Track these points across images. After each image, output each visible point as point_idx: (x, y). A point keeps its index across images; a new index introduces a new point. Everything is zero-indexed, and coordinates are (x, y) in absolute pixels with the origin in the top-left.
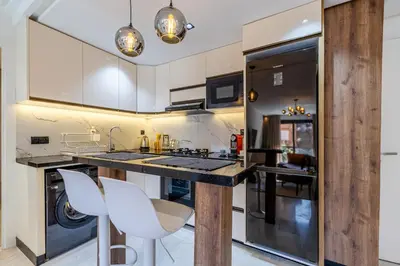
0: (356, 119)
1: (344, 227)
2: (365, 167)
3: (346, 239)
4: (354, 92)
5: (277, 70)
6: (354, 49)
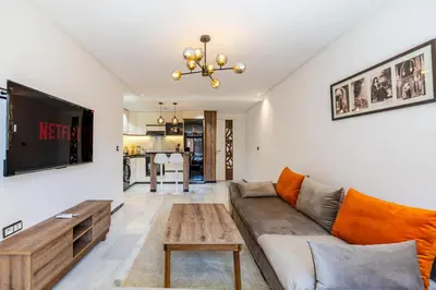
6: (211, 123)
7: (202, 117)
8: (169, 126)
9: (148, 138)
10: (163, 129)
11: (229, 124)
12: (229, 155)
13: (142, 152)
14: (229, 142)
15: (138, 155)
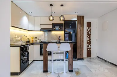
0: (81, 35)
1: (79, 52)
2: (82, 42)
3: (79, 54)
4: (80, 30)
5: (70, 25)
6: (80, 23)
7: (76, 19)
8: (54, 25)
9: (42, 33)
10: (51, 27)
11: (89, 24)
12: (89, 42)
13: (38, 41)
14: (89, 35)
15: (36, 43)
